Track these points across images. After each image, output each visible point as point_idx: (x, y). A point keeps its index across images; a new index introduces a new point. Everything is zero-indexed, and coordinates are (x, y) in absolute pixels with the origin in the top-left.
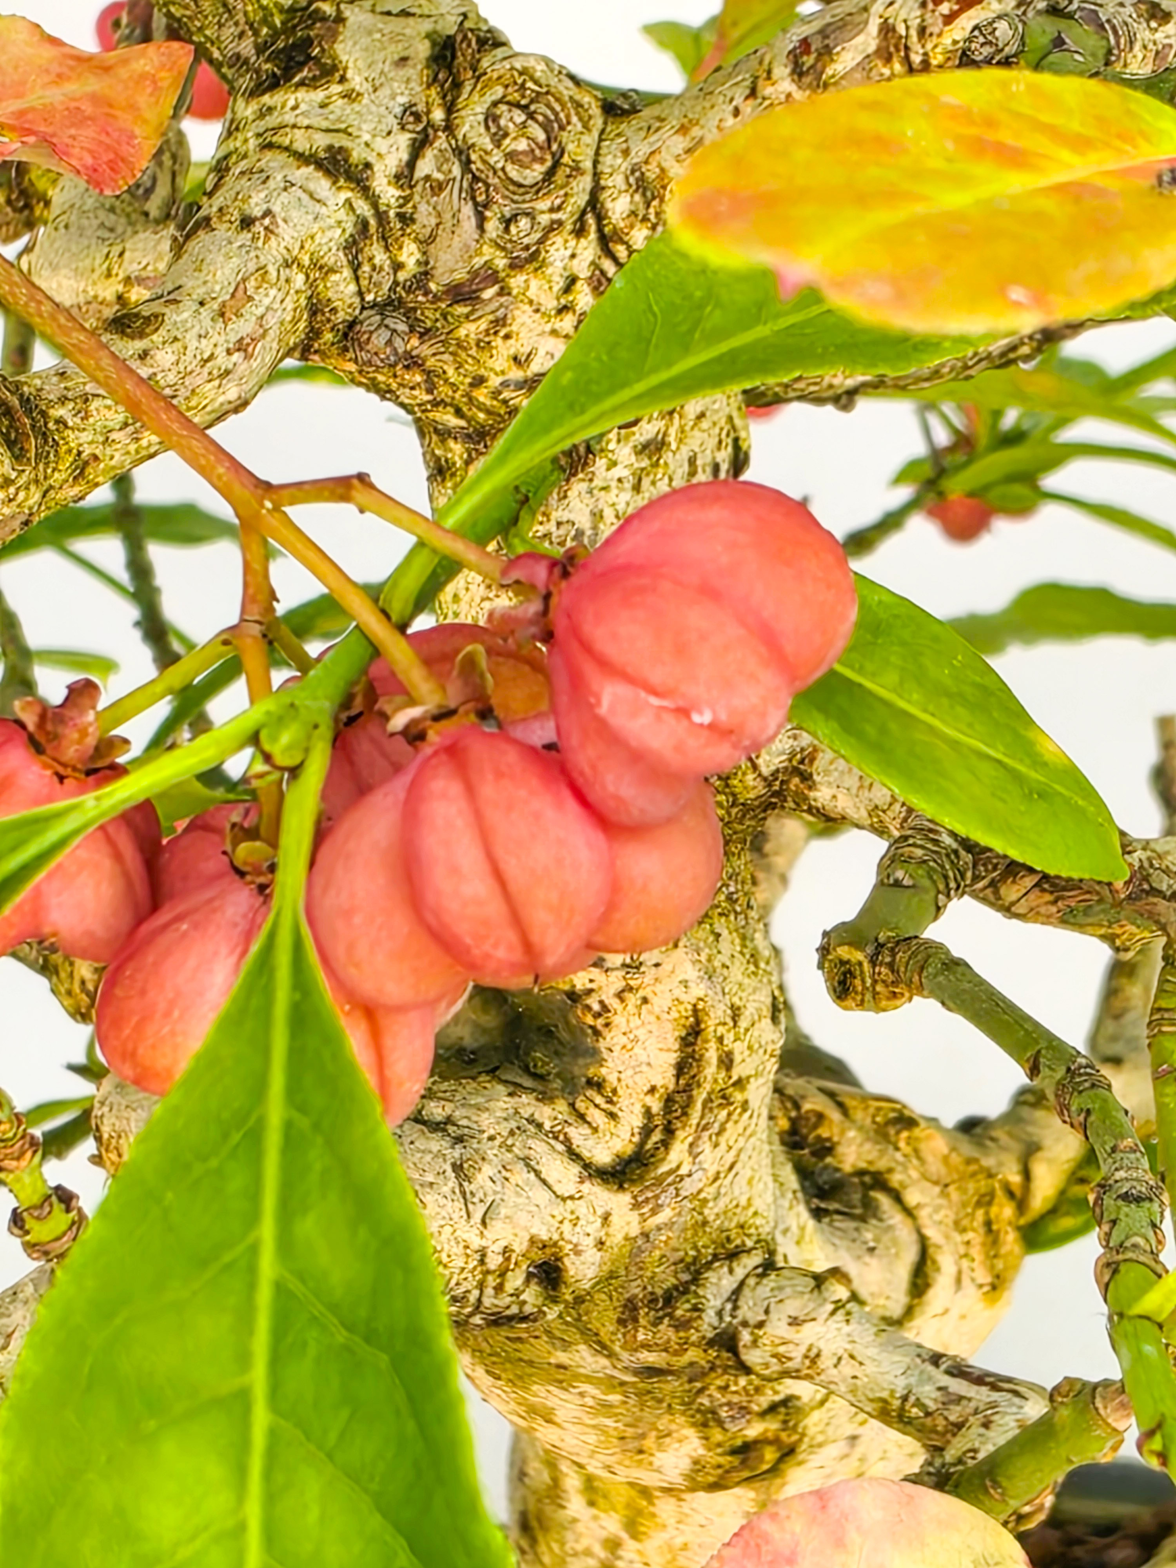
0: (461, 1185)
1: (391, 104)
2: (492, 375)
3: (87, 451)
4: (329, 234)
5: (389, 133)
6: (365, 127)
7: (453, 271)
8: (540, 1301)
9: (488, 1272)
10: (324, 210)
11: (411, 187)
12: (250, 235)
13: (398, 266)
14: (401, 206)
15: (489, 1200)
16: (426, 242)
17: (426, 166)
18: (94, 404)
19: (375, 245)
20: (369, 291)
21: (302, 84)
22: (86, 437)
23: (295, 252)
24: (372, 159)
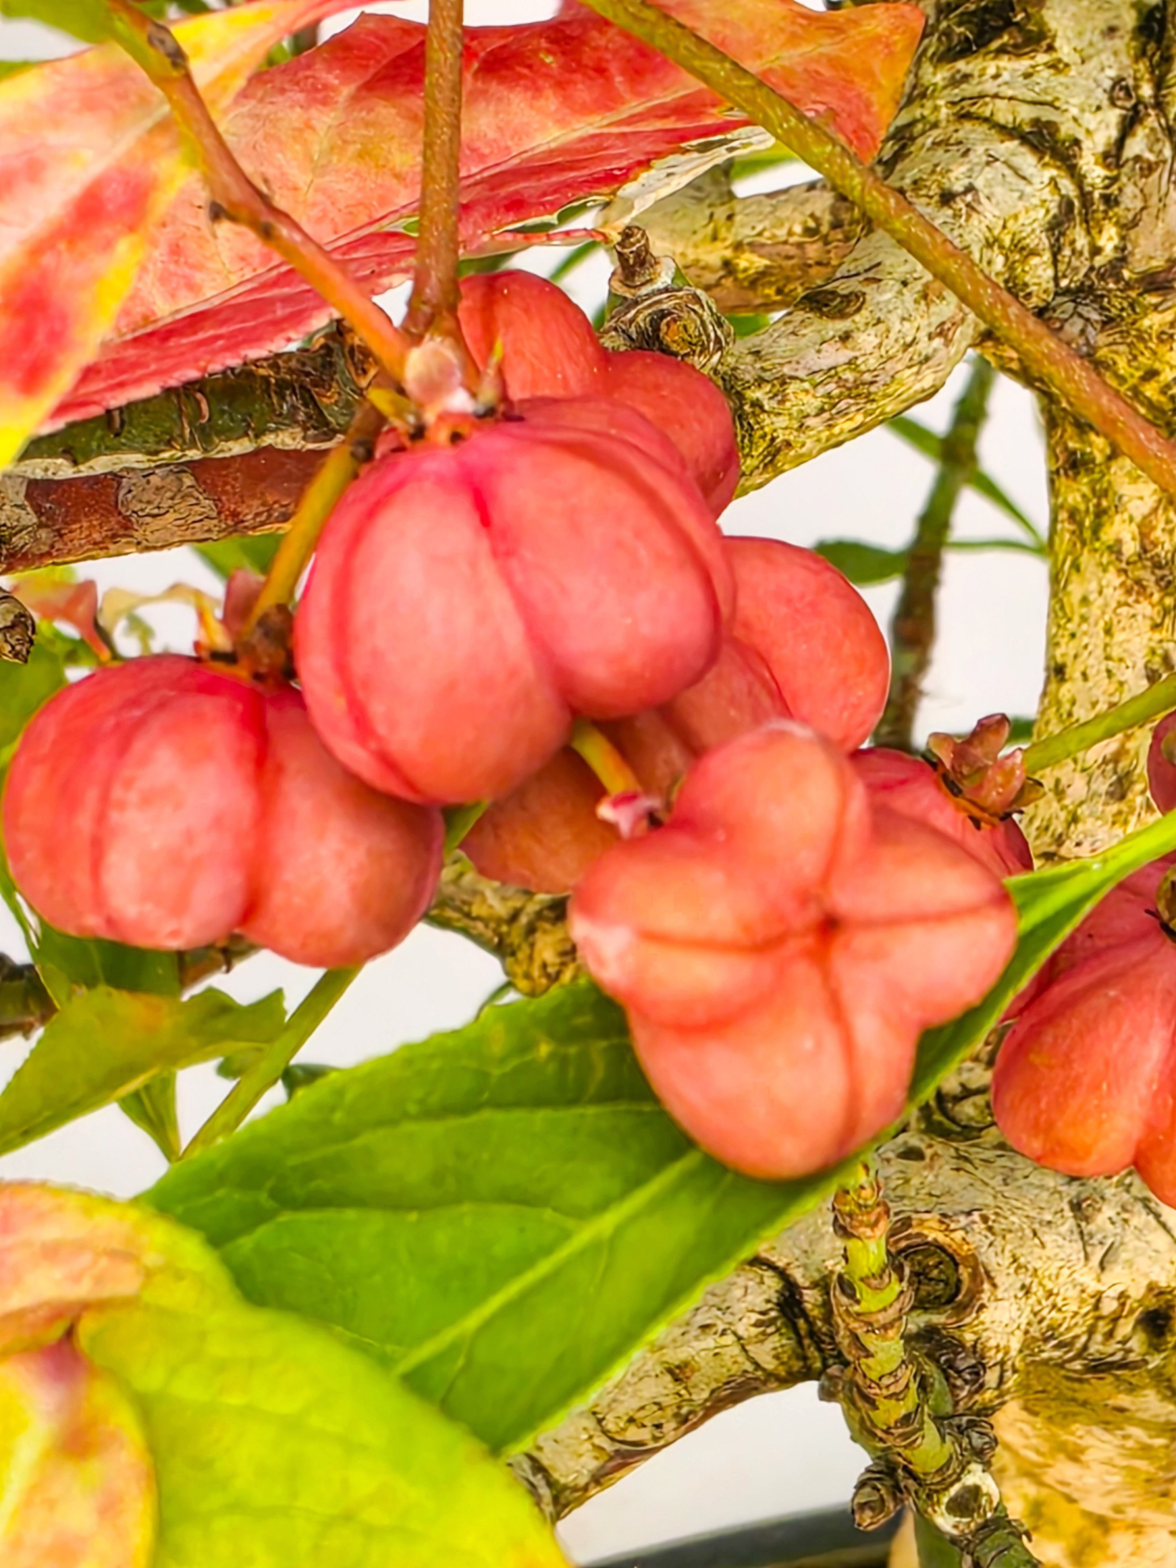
0: (1079, 1226)
1: (1101, 76)
2: (1168, 369)
3: (781, 436)
4: (1033, 215)
5: (1099, 108)
6: (1073, 101)
7: (1151, 258)
8: (1144, 1348)
9: (1099, 1318)
10: (1028, 189)
11: (1119, 166)
12: (950, 212)
13: (1096, 251)
14: (1107, 187)
15: (1109, 1242)
16: (1127, 227)
17: (1136, 146)
18: (792, 387)
19: (1078, 228)
20: (1065, 276)
21: (1002, 51)
22: (781, 422)
23: (996, 232)
24: (1081, 135)
